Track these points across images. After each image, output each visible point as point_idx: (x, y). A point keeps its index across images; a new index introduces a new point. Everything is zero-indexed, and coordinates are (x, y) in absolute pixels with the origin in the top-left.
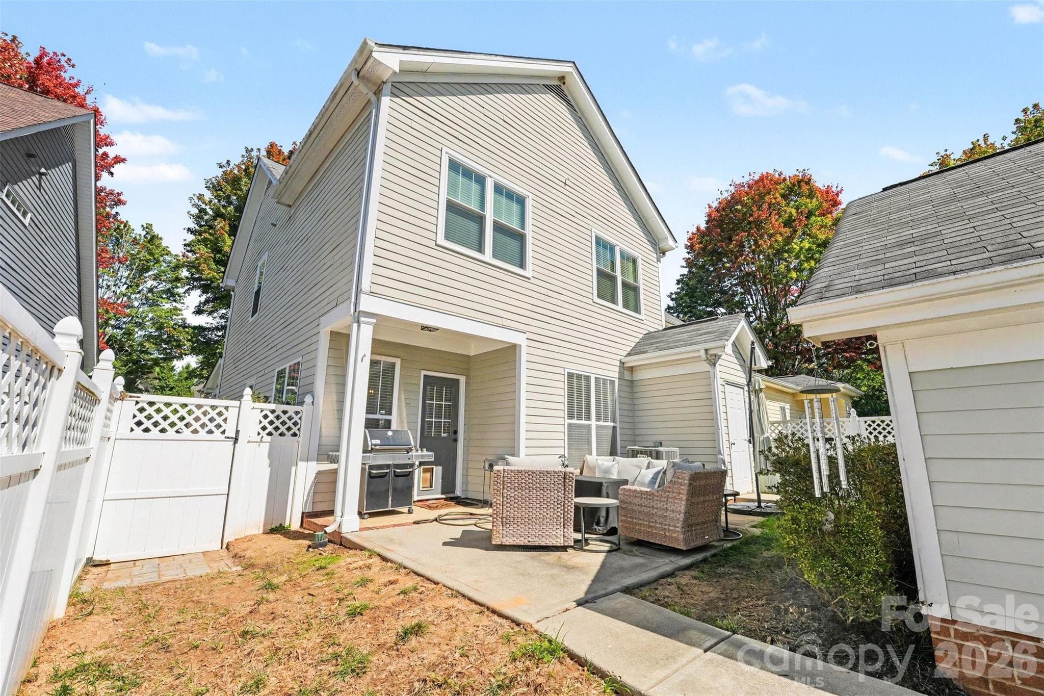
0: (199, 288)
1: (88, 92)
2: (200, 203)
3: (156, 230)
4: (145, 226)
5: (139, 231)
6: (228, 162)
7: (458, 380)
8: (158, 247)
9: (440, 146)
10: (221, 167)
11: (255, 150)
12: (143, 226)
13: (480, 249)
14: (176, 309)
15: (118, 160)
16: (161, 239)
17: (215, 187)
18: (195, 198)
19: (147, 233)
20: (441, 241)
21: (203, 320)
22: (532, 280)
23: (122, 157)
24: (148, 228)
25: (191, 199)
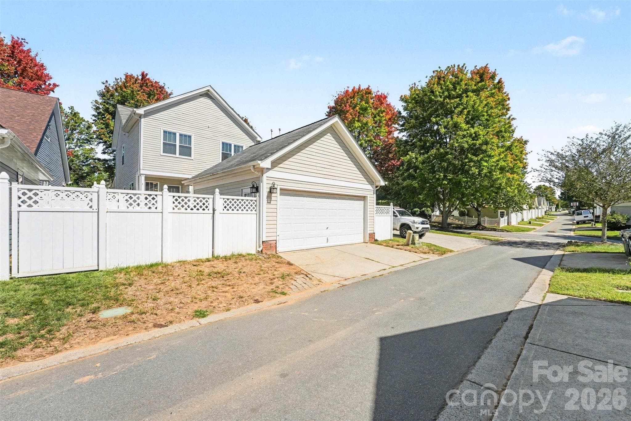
0: (102, 143)
1: (37, 55)
2: (96, 104)
3: (76, 110)
4: (70, 107)
5: (68, 111)
6: (107, 81)
7: (179, 187)
8: (78, 118)
9: (160, 128)
10: (104, 84)
11: (119, 79)
12: (69, 108)
13: (175, 154)
14: (92, 149)
15: (55, 85)
16: (79, 113)
17: (102, 95)
18: (94, 102)
19: (72, 111)
20: (162, 154)
21: (106, 157)
22: (194, 160)
23: (57, 84)
24: (72, 108)
25: (92, 103)
